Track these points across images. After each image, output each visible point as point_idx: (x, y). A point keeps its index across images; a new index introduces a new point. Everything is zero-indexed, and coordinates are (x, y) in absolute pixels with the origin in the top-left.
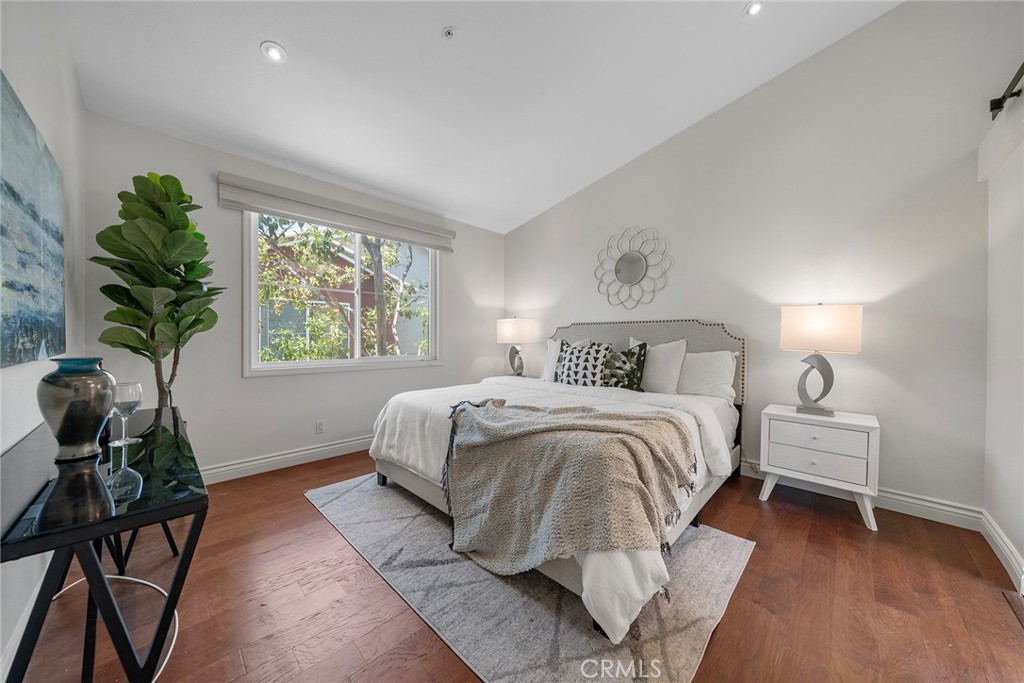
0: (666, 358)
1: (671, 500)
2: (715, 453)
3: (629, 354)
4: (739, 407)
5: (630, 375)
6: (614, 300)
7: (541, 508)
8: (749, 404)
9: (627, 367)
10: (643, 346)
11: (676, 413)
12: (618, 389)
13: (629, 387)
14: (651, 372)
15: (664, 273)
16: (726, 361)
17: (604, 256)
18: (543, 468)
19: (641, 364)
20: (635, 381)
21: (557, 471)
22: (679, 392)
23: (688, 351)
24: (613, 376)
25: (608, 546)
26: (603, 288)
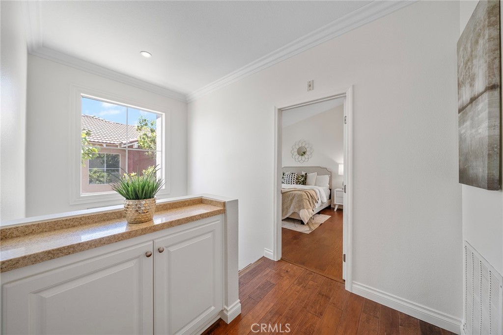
0: (312, 177)
1: (314, 204)
2: (323, 197)
3: (302, 176)
4: (330, 190)
5: (303, 181)
6: (297, 160)
7: (290, 205)
8: (332, 188)
9: (302, 179)
10: (306, 174)
11: (315, 189)
12: (300, 185)
13: (303, 184)
14: (308, 180)
15: (311, 153)
16: (327, 178)
17: (294, 147)
18: (290, 198)
19: (306, 179)
20: (304, 183)
21: (293, 198)
22: (315, 185)
23: (318, 175)
24: (298, 182)
25: (304, 208)
26: (293, 157)
